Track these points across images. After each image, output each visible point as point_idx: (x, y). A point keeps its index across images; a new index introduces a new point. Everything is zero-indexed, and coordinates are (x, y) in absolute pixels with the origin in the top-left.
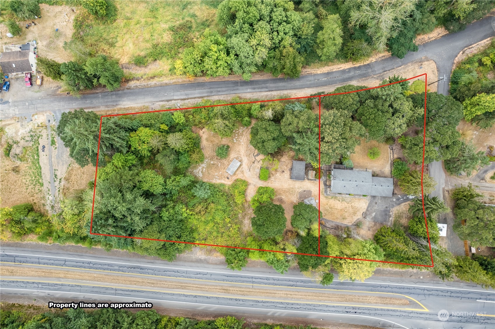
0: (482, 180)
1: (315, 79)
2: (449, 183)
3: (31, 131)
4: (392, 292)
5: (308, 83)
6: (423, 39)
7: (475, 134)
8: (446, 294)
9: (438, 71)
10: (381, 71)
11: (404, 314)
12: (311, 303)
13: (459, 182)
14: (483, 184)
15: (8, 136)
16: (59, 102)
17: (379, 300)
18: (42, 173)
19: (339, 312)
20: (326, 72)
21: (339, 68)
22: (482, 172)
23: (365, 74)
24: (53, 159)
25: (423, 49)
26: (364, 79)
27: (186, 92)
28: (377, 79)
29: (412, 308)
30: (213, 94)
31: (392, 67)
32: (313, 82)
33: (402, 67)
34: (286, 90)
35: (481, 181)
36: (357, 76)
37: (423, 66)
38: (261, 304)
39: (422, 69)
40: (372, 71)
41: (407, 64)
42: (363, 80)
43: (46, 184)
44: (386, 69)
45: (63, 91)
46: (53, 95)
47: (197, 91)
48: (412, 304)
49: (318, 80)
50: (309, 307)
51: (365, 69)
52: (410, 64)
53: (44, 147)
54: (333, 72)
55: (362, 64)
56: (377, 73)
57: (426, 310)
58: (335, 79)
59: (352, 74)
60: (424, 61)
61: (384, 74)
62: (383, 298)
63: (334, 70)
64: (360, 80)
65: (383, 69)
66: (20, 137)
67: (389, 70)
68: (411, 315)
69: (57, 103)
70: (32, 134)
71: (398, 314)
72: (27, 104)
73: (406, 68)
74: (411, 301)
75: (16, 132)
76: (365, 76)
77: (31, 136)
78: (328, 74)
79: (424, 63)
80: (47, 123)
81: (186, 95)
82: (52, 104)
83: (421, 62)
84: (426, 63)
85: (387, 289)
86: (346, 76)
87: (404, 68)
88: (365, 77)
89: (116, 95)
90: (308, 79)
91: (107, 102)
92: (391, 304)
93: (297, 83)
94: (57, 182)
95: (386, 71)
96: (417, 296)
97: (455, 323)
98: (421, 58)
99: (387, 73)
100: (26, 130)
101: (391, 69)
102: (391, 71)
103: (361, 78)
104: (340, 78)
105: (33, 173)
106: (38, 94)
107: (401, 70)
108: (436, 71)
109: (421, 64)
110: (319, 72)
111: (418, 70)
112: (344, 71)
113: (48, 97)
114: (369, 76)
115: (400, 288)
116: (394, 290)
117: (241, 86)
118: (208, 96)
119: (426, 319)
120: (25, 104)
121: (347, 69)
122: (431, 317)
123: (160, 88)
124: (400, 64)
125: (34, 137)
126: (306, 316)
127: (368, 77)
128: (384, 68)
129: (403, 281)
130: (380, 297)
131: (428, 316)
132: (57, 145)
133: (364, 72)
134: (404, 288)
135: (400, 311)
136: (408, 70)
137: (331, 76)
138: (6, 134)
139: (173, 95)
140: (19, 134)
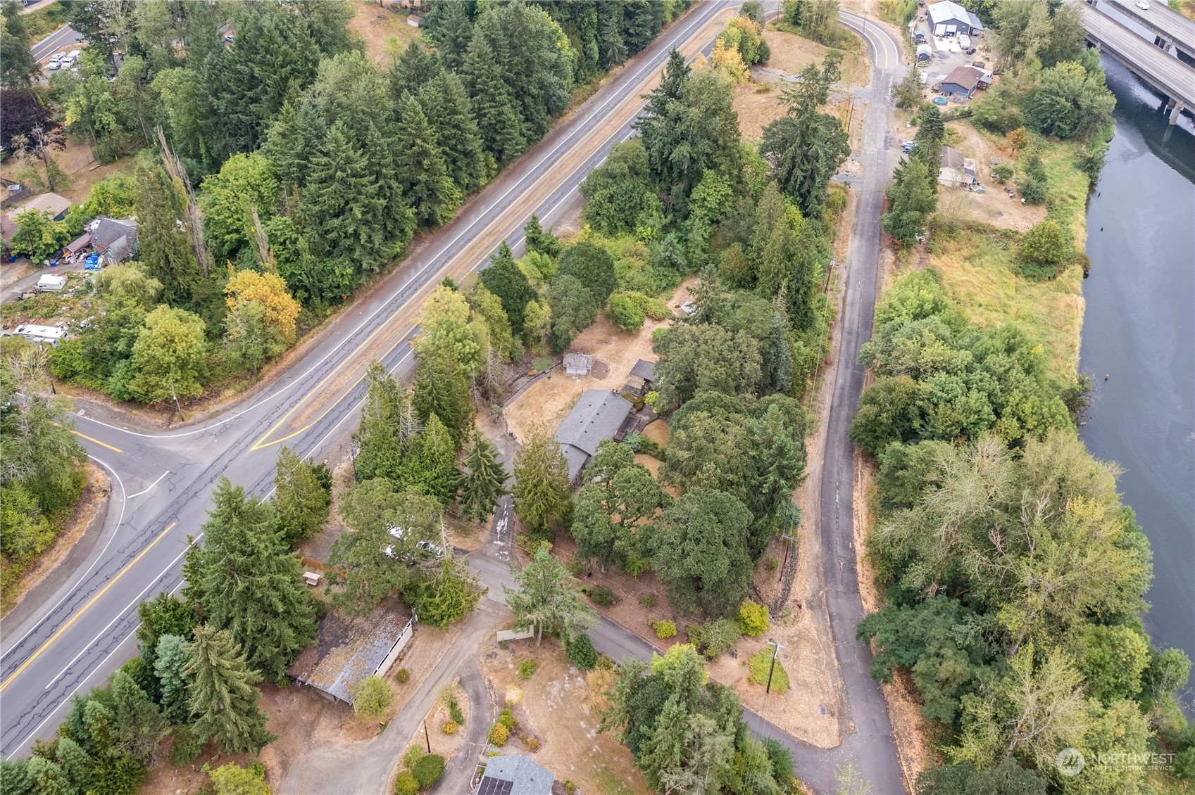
0: (460, 682)
1: (840, 482)
2: (490, 610)
4: (332, 410)
5: (835, 470)
6: (911, 742)
7: (589, 732)
8: (260, 487)
9: (804, 744)
10: (834, 610)
11: (276, 415)
12: (400, 309)
13: (483, 632)
14: (450, 678)
17: (333, 388)
19: (357, 335)
20: (854, 506)
21: (858, 531)
22: (481, 689)
23: (834, 575)
25: (877, 730)
26: (821, 569)
27: (857, 307)
28: (814, 596)
29: (278, 429)
30: (845, 334)
31: (839, 636)
32: (836, 476)
33: (836, 663)
34: (828, 432)
35: (458, 679)
36: (832, 559)
37: (827, 716)
38: (443, 260)
39: (819, 711)
40: (837, 592)
41: (842, 676)
42: (818, 567)
44: (836, 622)
47: (856, 318)
48: (288, 429)
49: (838, 488)
50: (396, 305)
51: (845, 580)
52: (839, 684)
54: (851, 517)
55: (860, 579)
56: (831, 601)
57: (255, 447)
58: (833, 516)
59: (839, 550)
60: (840, 723)
61: (823, 612)
62: (334, 394)
63: (855, 521)
64: (819, 561)
65: (838, 614)
67: (831, 627)
68: (266, 424)
71: (286, 405)
73: (831, 670)
74: (293, 430)
76: (827, 572)
78: (849, 509)
79: (835, 721)
81: (852, 304)
83: (841, 714)
84: (836, 727)
85: (346, 404)
86: (837, 540)
87: (829, 664)
88: (825, 574)
89: (874, 237)
90: (845, 471)
91: (863, 226)
92: (312, 402)
93: (839, 452)
95: (831, 620)
96: (296, 442)
97: (191, 482)
98: (850, 719)
99: (826, 620)
101: (833, 632)
102: (829, 630)
103: (824, 564)
104: (834, 527)
107: (828, 654)
108: (805, 739)
109: (833, 714)
110: (856, 494)
111: (818, 701)
112: (848, 537)
114: (826, 582)
115: (331, 424)
116: (336, 414)
117: (853, 375)
118: (843, 327)
119: (238, 442)
121: (853, 545)
122: (236, 451)
123: (874, 279)
124: (845, 661)
126: (382, 299)
127: (823, 578)
128: (841, 619)
129: (342, 431)
130: (338, 391)
131: (242, 446)
133: (839, 577)
134: (326, 428)
135: (287, 410)
136: (823, 672)
137: (841, 511)
139: (855, 290)
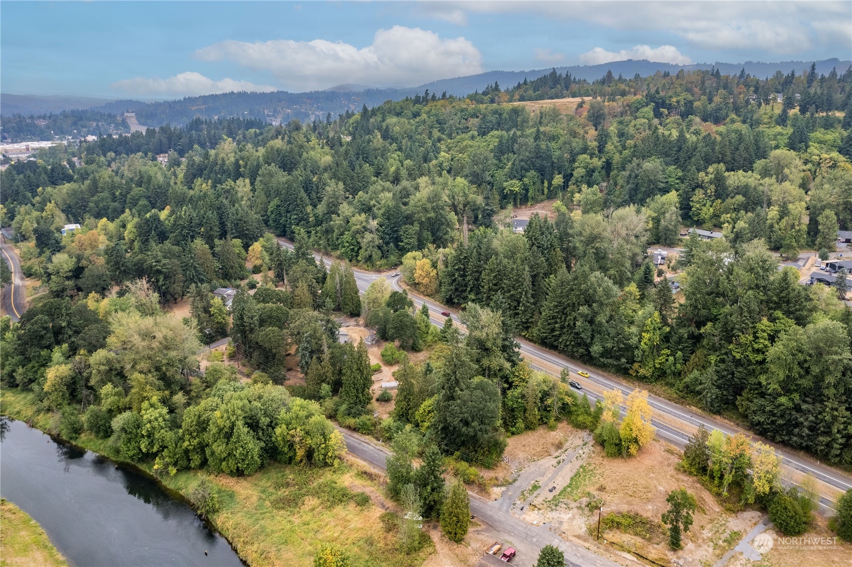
3: (552, 510)
15: (586, 519)
16: (491, 516)
18: (573, 474)
24: (550, 476)
43: (578, 464)
45: (478, 525)
46: (492, 526)
53: (551, 491)
66: (571, 511)
69: (496, 517)
70: (554, 507)
72: (534, 540)
75: (573, 518)
77: (556, 505)
80: (527, 507)
82: (503, 519)
94: (561, 458)
100: (558, 515)
105: (585, 480)
106: (510, 539)
113: (500, 529)
120: (537, 541)
125: (554, 504)
132: (533, 482)
138: (587, 523)
139: (371, 451)
140: (570, 515)
